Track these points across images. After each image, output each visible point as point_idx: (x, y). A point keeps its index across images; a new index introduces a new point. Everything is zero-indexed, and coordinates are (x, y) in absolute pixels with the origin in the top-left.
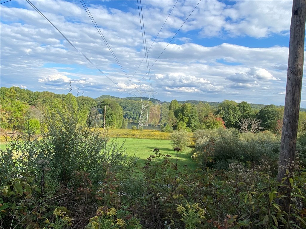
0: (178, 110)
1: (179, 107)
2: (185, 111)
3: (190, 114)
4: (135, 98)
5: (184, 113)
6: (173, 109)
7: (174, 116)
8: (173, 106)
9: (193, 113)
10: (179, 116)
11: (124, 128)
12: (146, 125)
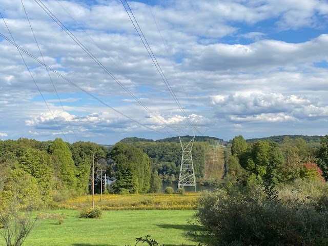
0: (246, 153)
1: (248, 149)
2: (259, 154)
3: (268, 160)
5: (258, 158)
6: (237, 152)
8: (237, 147)
9: (273, 158)
10: (247, 164)
11: (155, 191)
12: (191, 185)
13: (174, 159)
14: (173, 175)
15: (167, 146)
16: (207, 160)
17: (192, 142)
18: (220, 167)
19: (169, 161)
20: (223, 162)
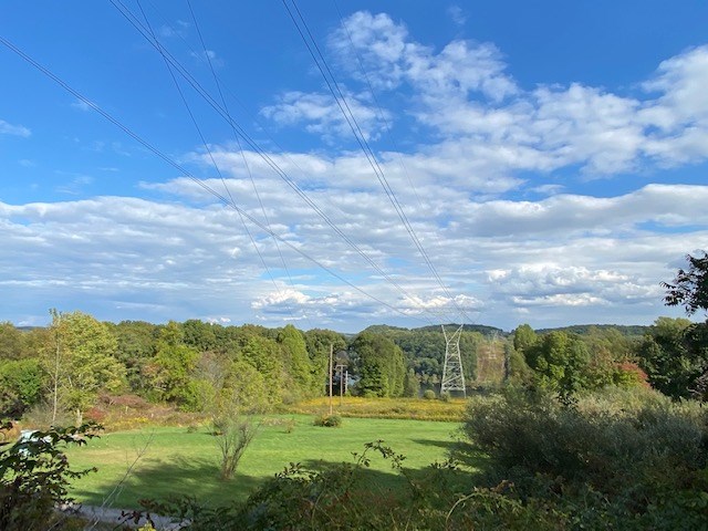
0: (535, 348)
1: (537, 342)
2: (553, 349)
6: (522, 346)
11: (411, 396)
12: (459, 389)
13: (435, 355)
15: (426, 337)
17: (459, 332)
19: (429, 357)
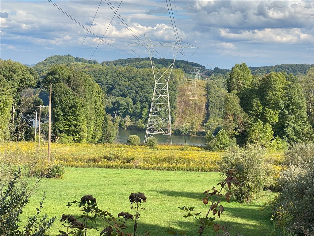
0: (251, 90)
1: (253, 84)
2: (270, 92)
3: (282, 102)
4: (139, 62)
5: (268, 98)
6: (236, 87)
7: (239, 109)
8: (238, 80)
9: (290, 99)
10: (252, 106)
12: (164, 133)
13: (130, 93)
14: (128, 117)
15: (120, 73)
16: (181, 96)
18: (200, 108)
19: (123, 95)
20: (204, 100)
